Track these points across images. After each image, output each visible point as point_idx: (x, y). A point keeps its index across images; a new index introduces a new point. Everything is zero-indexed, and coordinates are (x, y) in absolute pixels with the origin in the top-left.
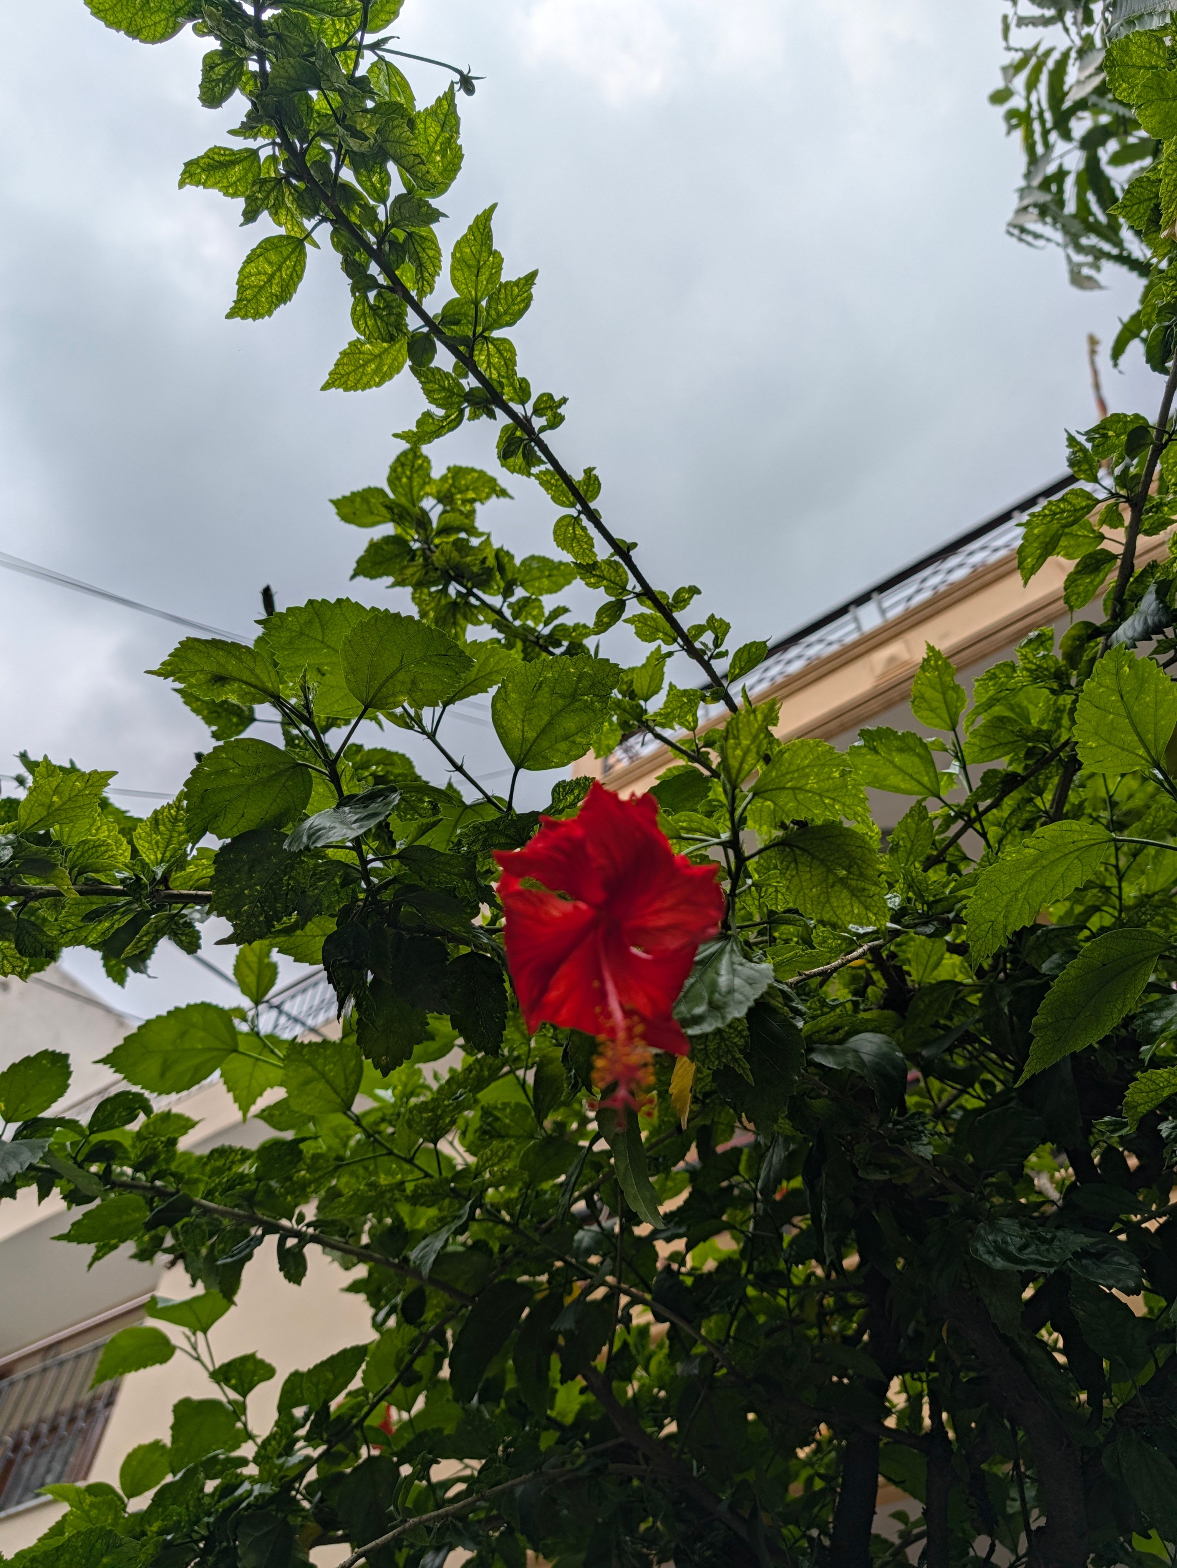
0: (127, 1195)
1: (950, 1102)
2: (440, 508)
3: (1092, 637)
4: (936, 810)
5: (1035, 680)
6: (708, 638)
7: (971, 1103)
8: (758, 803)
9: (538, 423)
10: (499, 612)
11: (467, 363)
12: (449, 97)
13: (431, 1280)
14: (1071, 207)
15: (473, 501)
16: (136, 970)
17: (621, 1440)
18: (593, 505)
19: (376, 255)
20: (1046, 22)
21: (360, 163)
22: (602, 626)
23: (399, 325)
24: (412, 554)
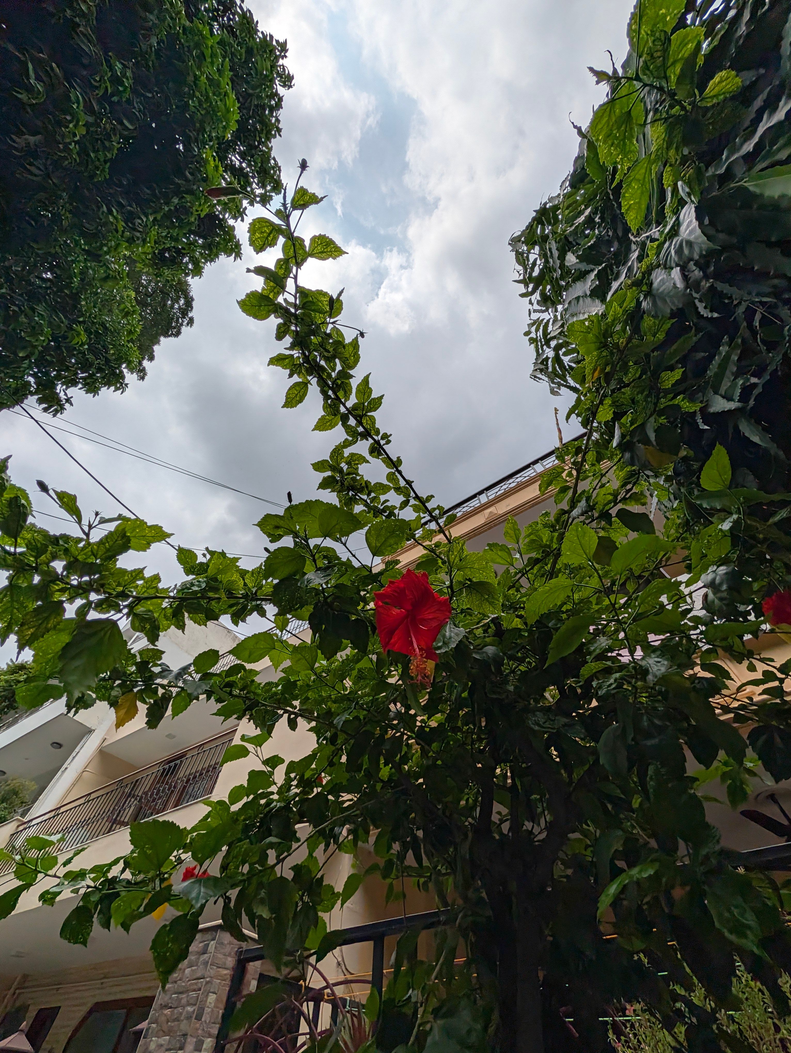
0: (236, 699)
1: (515, 668)
2: (346, 466)
3: (563, 514)
4: (512, 571)
5: (545, 527)
6: (437, 512)
7: (522, 668)
8: (458, 572)
9: (382, 442)
10: (366, 501)
11: (360, 423)
12: (356, 338)
13: (341, 730)
14: (550, 369)
15: (357, 464)
16: (242, 621)
17: (404, 787)
18: (399, 469)
19: (332, 389)
20: (543, 312)
21: (327, 359)
22: (401, 508)
23: (338, 411)
24: (337, 481)
